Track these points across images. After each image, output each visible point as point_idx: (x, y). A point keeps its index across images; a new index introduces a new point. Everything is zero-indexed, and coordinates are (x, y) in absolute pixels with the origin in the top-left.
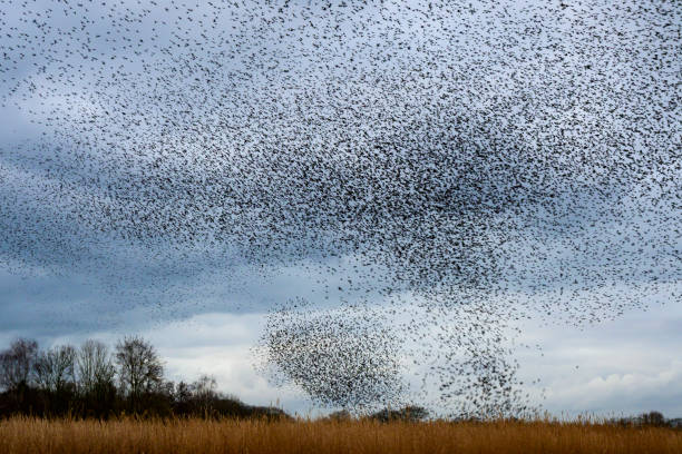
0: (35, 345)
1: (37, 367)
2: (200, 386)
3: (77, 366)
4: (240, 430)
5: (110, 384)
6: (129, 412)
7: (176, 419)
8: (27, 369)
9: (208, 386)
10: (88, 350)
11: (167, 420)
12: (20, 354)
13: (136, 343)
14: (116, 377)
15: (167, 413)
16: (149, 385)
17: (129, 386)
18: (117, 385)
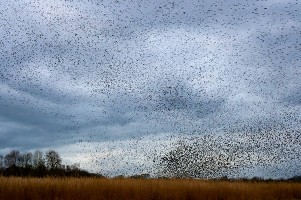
0: (18, 152)
1: (19, 160)
2: (74, 167)
3: (32, 159)
4: (87, 181)
5: (44, 166)
6: (50, 175)
7: (66, 178)
8: (16, 160)
9: (77, 166)
10: (36, 154)
11: (63, 178)
12: (13, 155)
13: (53, 152)
14: (46, 163)
15: (63, 176)
16: (57, 166)
17: (50, 166)
18: (46, 166)
